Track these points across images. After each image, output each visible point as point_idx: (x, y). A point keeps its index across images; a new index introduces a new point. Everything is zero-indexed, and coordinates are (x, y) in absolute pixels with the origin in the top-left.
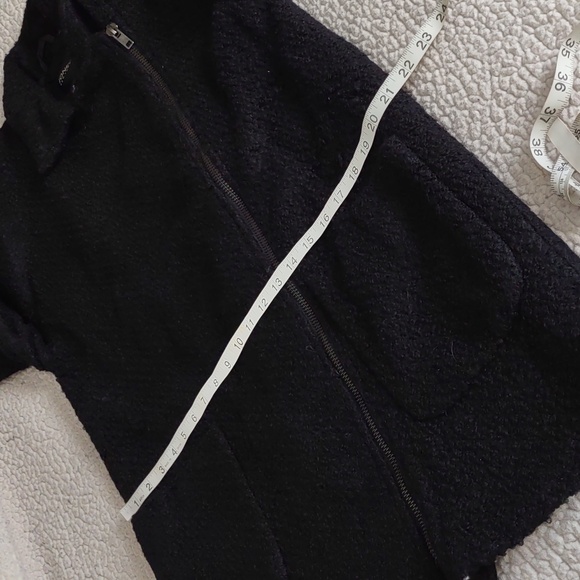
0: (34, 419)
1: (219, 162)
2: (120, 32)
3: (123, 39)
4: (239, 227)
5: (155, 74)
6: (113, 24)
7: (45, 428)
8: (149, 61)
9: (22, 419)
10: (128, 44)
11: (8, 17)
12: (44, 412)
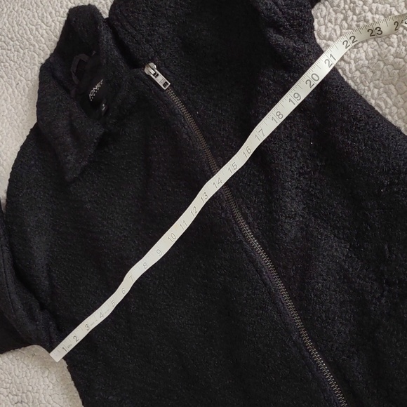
0: (41, 391)
1: (251, 219)
2: (158, 72)
3: (160, 79)
4: (265, 285)
5: (188, 116)
6: (152, 64)
7: (52, 402)
8: (184, 103)
9: (30, 388)
10: (165, 84)
11: (45, 27)
12: (51, 387)
